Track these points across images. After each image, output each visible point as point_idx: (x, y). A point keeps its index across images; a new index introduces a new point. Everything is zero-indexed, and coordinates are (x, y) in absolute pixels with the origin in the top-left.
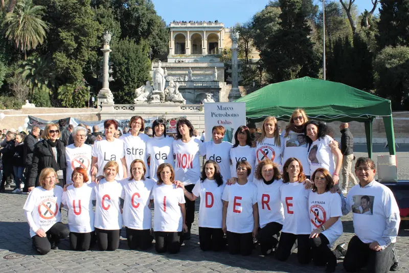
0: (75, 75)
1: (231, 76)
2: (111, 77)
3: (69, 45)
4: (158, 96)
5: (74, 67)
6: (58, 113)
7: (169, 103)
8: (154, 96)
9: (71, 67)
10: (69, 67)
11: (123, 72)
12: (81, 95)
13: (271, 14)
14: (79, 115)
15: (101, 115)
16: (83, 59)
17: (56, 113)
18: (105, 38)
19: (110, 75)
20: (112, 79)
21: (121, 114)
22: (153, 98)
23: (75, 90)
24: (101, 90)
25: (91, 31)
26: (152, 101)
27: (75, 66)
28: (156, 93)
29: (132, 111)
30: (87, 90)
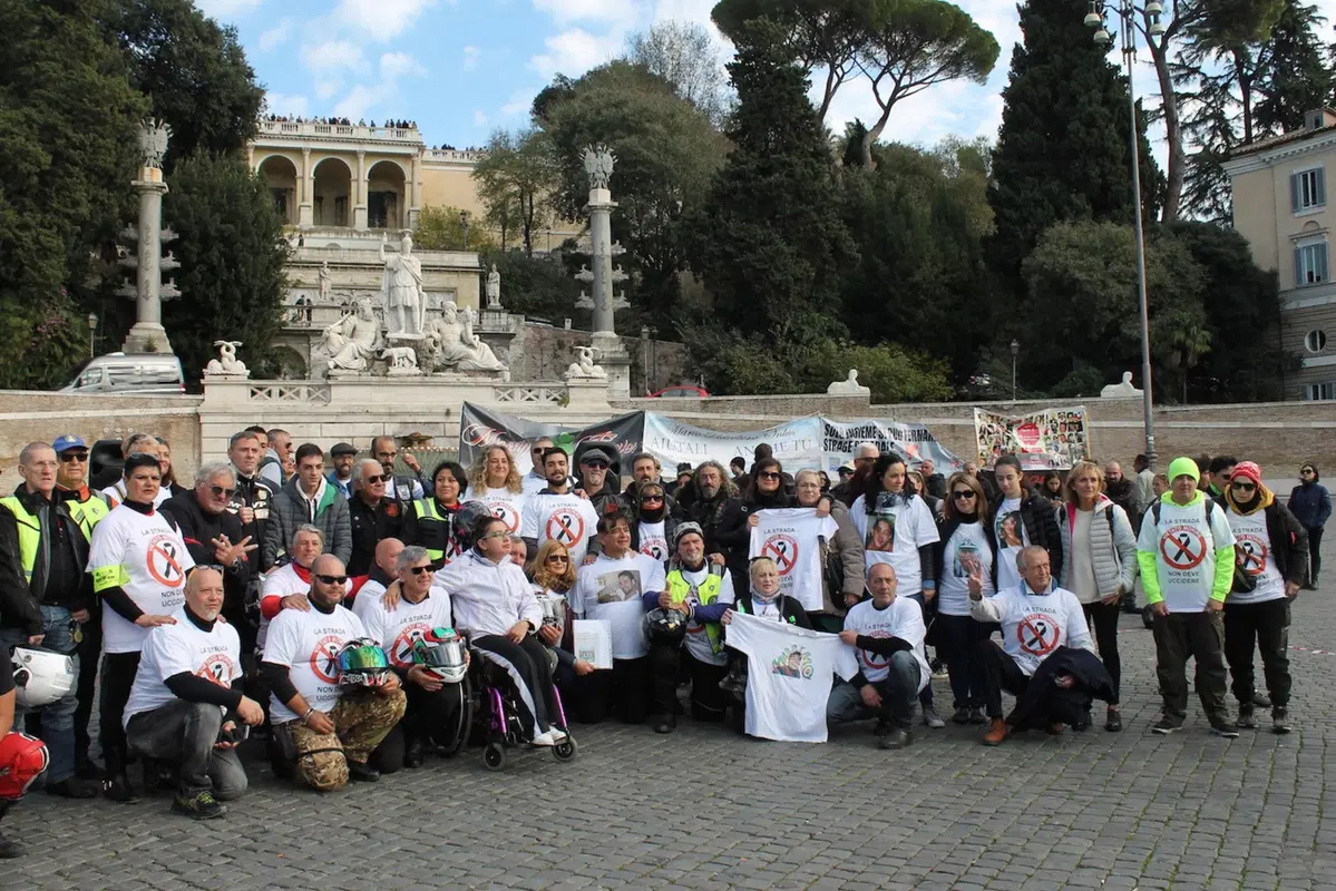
0: (39, 270)
1: (589, 293)
2: (172, 285)
3: (23, 154)
4: (411, 352)
5: (36, 241)
6: (31, 410)
7: (448, 376)
8: (395, 352)
9: (27, 237)
10: (19, 238)
11: (212, 269)
12: (64, 346)
13: (626, 110)
14: (118, 418)
15: (202, 420)
16: (72, 212)
17: (24, 411)
18: (144, 144)
19: (166, 276)
20: (172, 291)
21: (281, 414)
22: (389, 361)
23: (35, 326)
24: (133, 332)
25: (106, 109)
26: (393, 370)
27: (42, 238)
28: (401, 343)
29: (319, 404)
30: (86, 331)
